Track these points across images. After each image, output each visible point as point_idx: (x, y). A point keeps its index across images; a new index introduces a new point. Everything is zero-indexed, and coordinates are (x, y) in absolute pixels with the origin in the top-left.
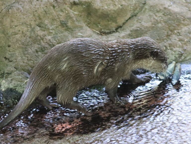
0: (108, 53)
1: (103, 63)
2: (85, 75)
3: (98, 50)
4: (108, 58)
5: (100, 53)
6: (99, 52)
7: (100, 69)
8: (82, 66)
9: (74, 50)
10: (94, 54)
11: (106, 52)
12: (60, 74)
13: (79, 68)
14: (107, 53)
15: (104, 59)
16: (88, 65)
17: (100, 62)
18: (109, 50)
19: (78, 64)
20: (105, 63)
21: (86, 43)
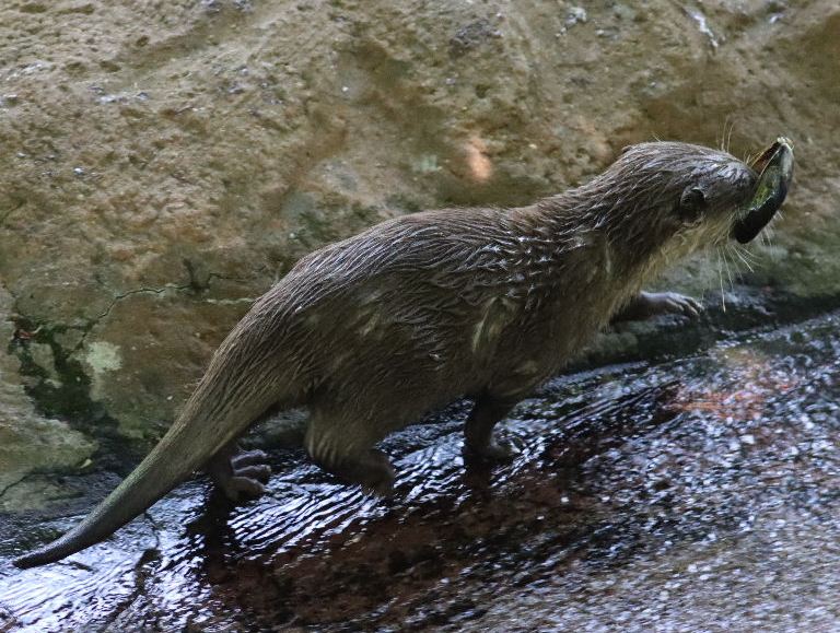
0: (517, 257)
1: (505, 302)
2: (439, 363)
3: (480, 254)
4: (520, 278)
5: (486, 265)
6: (485, 261)
7: (494, 329)
8: (430, 329)
9: (403, 261)
10: (469, 272)
11: (508, 256)
12: (351, 352)
13: (422, 334)
14: (511, 256)
15: (504, 287)
16: (452, 323)
17: (493, 299)
18: (516, 242)
19: (419, 320)
20: (510, 299)
21: (435, 231)
